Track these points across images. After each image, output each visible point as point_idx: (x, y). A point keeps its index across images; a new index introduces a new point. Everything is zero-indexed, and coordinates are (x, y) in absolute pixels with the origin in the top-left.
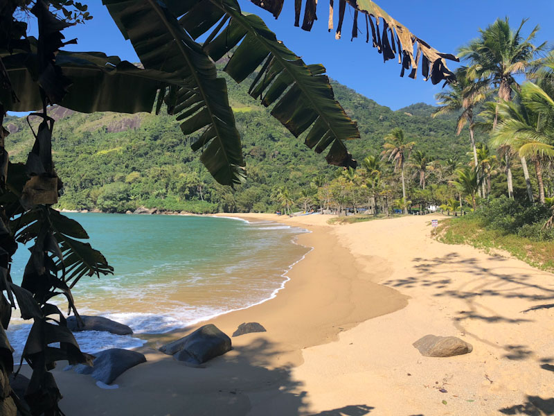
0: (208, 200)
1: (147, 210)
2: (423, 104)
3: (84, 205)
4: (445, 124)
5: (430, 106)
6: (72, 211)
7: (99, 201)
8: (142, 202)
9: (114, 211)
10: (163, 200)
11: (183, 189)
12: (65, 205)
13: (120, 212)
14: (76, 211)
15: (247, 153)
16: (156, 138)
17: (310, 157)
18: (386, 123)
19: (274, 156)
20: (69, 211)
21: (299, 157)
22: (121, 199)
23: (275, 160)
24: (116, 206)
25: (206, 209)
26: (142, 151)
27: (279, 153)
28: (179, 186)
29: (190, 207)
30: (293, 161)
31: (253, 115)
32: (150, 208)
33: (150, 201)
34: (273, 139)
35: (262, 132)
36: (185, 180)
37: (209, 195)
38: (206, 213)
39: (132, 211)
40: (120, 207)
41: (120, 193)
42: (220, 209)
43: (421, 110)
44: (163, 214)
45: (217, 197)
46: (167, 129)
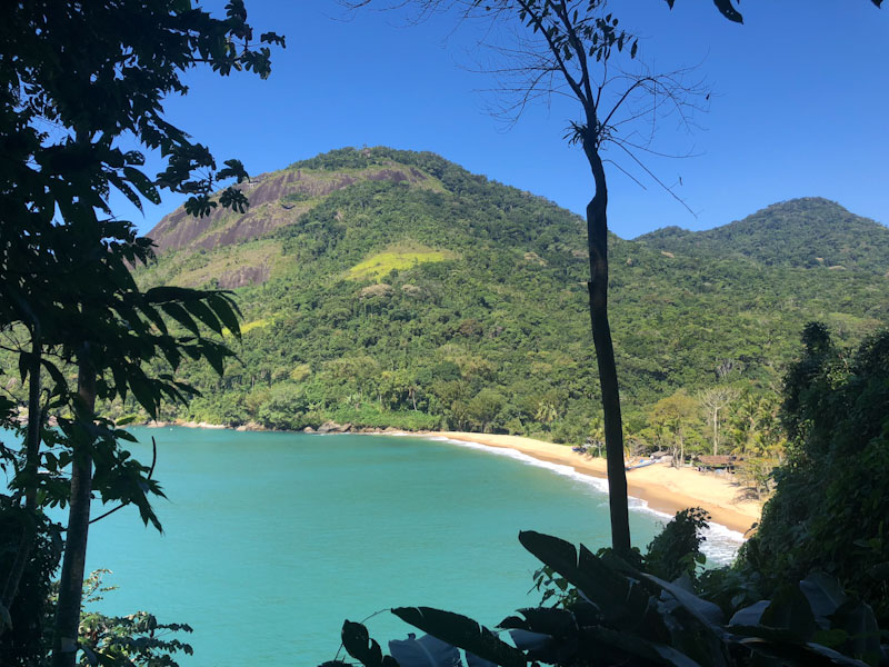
0: (424, 410)
1: (337, 426)
2: (676, 227)
3: (235, 417)
4: (725, 269)
5: (688, 232)
6: (217, 426)
7: (263, 412)
8: (328, 414)
9: (285, 427)
10: (358, 410)
11: (388, 395)
12: (206, 417)
13: (296, 430)
14: (222, 426)
15: (456, 329)
16: (314, 305)
17: (549, 334)
18: (637, 270)
19: (495, 334)
20: (212, 426)
21: (531, 335)
22: (296, 411)
23: (497, 339)
24: (290, 420)
25: (423, 424)
26: (300, 328)
27: (503, 330)
28: (383, 389)
29: (400, 421)
30: (524, 341)
31: (449, 266)
32: (342, 424)
33: (341, 412)
34: (486, 305)
35: (467, 293)
36: (391, 381)
37: (424, 402)
38: (423, 429)
39: (315, 428)
40: (296, 422)
41: (294, 400)
42: (444, 424)
43: (674, 238)
44: (361, 432)
45: (438, 405)
46: (326, 291)
